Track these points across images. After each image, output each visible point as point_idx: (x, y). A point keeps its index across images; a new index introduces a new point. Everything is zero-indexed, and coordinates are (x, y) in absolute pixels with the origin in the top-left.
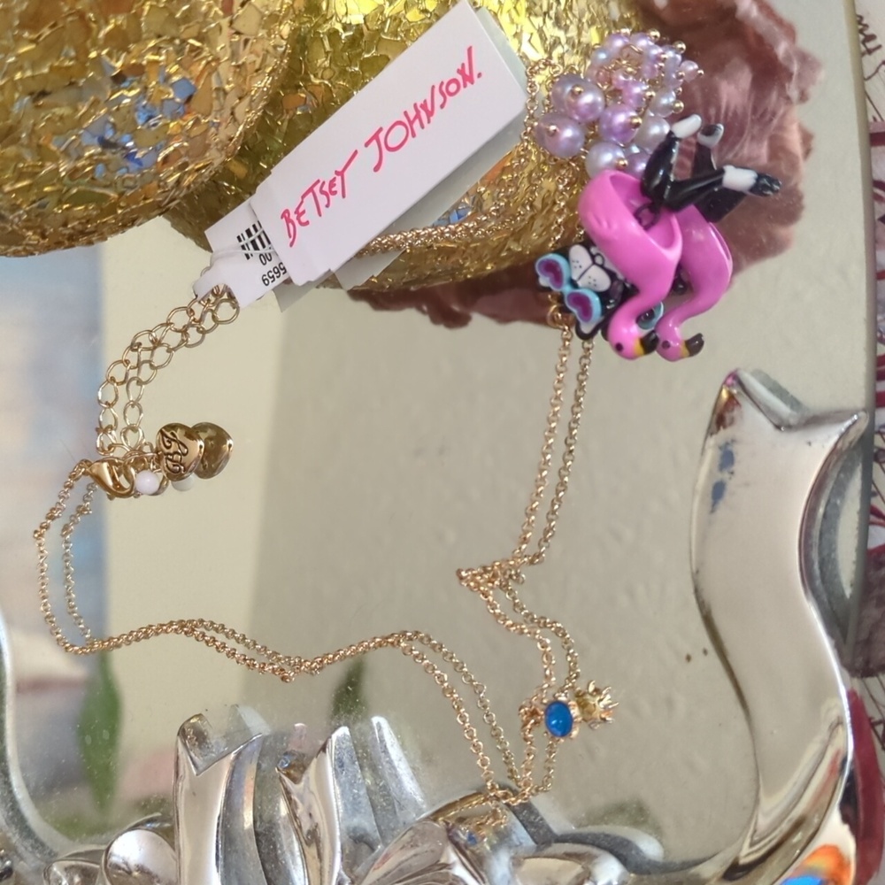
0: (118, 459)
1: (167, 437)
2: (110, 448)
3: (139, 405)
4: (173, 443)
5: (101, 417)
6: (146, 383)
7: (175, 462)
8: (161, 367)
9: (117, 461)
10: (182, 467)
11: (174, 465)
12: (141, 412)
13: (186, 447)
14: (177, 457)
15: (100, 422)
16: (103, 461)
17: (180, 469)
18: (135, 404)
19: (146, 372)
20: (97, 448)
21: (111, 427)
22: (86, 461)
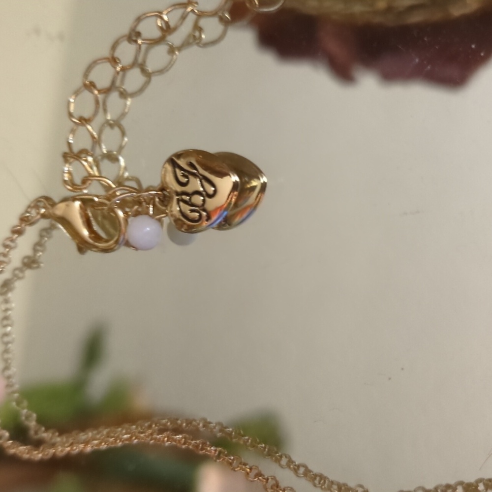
0: (97, 196)
1: (181, 169)
2: (84, 181)
3: (120, 127)
4: (191, 178)
5: (71, 137)
6: (132, 95)
7: (193, 205)
8: (161, 72)
9: (96, 199)
10: (204, 214)
11: (192, 211)
12: (123, 134)
13: (213, 185)
14: (198, 199)
15: (69, 144)
16: (74, 199)
17: (200, 216)
18: (116, 124)
19: (134, 79)
20: (65, 181)
21: (84, 152)
22: (47, 199)
